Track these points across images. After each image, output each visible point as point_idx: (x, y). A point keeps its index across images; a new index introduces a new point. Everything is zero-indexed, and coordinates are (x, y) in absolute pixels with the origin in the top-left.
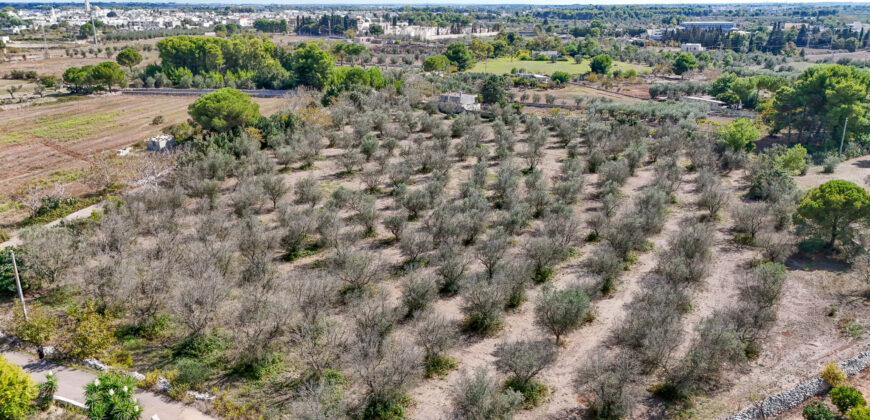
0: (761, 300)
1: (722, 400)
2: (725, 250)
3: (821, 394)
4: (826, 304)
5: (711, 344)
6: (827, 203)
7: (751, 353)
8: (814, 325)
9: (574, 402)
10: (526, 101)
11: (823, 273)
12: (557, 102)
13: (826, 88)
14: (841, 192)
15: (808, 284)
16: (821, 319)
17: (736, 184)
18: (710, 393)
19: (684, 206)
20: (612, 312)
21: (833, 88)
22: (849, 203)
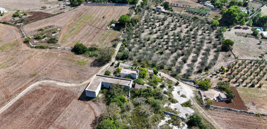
0: (216, 58)
1: (211, 69)
2: (212, 49)
3: (221, 68)
4: (224, 57)
5: (211, 64)
6: (226, 43)
7: (215, 64)
8: (222, 60)
9: (197, 70)
10: (172, 5)
11: (224, 52)
12: (179, 6)
13: (232, 14)
14: (228, 41)
15: (222, 54)
16: (223, 59)
17: (214, 34)
18: (210, 69)
19: (207, 39)
20: (199, 60)
21: (233, 14)
22: (229, 43)
